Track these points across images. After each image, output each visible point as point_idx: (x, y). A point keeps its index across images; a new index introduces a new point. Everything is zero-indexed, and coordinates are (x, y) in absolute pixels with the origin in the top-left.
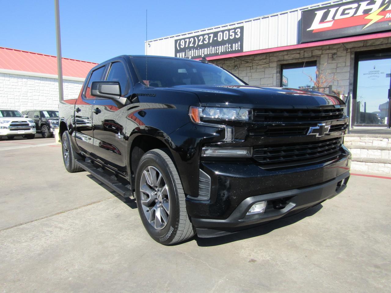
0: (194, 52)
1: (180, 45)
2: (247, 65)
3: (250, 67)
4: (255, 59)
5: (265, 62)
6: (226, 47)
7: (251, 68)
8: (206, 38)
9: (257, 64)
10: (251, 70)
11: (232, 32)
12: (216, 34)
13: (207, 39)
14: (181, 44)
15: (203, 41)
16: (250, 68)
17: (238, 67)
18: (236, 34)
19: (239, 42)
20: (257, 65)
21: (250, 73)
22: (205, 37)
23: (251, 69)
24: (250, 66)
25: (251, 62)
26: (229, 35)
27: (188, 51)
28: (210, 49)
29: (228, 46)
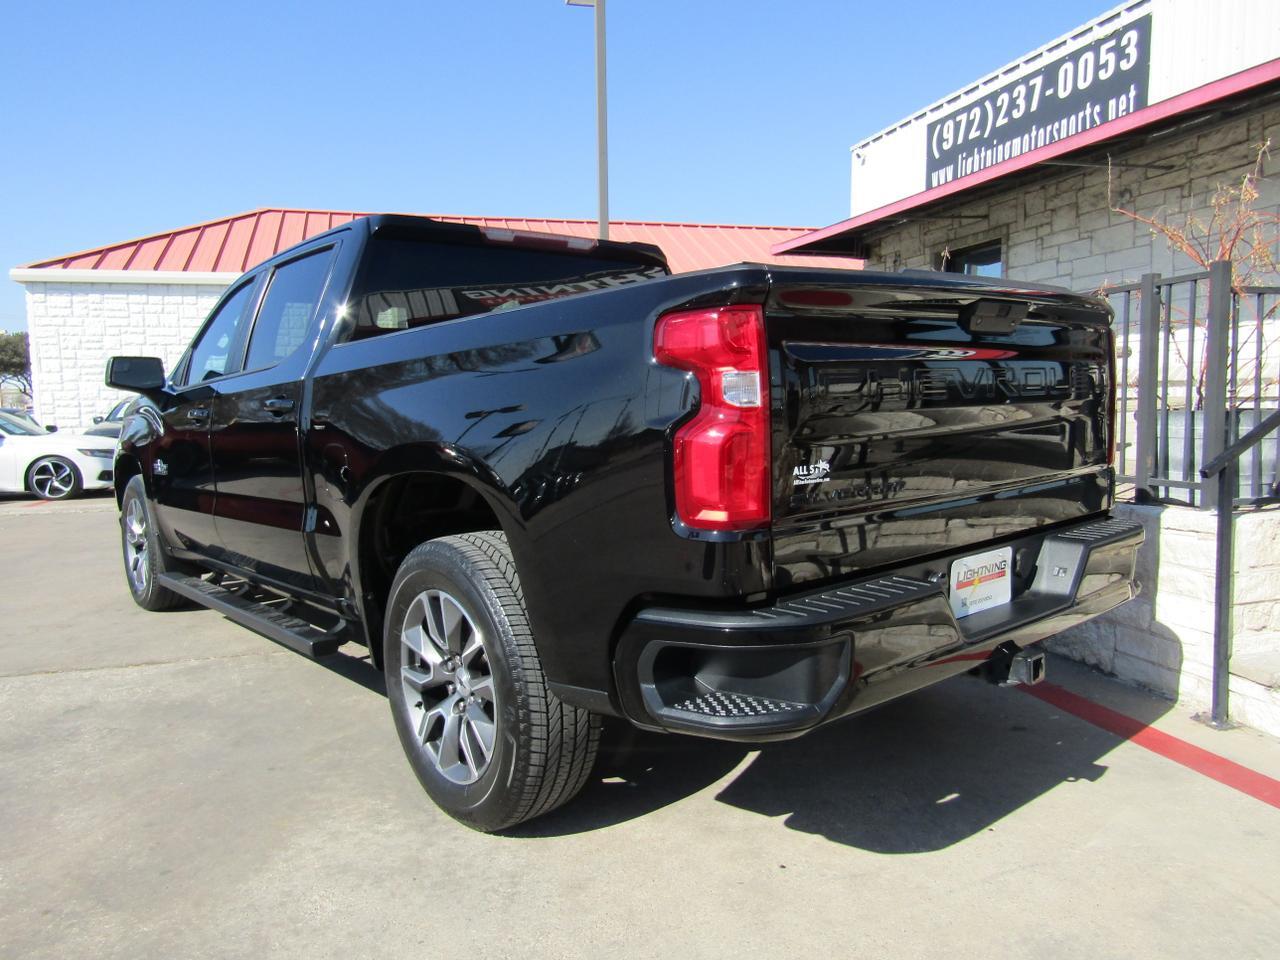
0: (980, 158)
1: (941, 140)
2: (1169, 179)
3: (1181, 187)
4: (1200, 152)
5: (1246, 157)
6: (1084, 118)
7: (1186, 193)
8: (1018, 97)
9: (1211, 168)
10: (1185, 200)
11: (1109, 51)
12: (1050, 73)
13: (1021, 102)
14: (945, 136)
15: (1008, 113)
16: (1178, 192)
17: (1136, 193)
18: (1120, 53)
19: (1132, 87)
20: (1208, 176)
21: (1180, 212)
22: (1015, 95)
23: (1183, 197)
24: (1179, 182)
25: (1183, 167)
26: (1098, 67)
27: (963, 159)
28: (1030, 138)
29: (1092, 114)
